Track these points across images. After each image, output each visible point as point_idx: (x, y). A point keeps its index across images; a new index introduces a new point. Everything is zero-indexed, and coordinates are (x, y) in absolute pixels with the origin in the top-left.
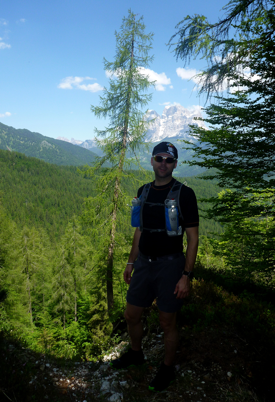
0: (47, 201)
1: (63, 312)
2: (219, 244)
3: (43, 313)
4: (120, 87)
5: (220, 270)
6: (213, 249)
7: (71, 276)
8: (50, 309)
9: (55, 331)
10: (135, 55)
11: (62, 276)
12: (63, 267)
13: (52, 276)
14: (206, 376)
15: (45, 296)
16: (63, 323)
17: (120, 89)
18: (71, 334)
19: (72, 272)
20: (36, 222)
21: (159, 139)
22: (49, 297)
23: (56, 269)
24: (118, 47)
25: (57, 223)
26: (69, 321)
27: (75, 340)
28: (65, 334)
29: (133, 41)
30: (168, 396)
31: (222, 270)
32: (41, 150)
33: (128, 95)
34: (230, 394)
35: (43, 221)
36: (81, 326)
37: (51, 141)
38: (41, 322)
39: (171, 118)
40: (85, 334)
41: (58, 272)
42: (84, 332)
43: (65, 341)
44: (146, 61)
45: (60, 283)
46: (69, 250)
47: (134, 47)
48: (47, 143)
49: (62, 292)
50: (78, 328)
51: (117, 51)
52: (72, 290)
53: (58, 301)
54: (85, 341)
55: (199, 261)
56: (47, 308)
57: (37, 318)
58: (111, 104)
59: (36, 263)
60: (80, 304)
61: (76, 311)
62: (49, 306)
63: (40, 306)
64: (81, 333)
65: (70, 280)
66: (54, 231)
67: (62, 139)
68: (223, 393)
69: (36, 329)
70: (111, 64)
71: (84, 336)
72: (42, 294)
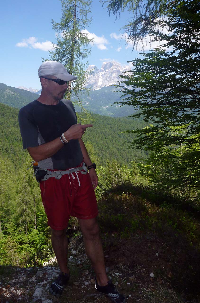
0: (11, 137)
1: (26, 222)
2: (145, 167)
3: (10, 224)
4: (65, 43)
5: (145, 187)
6: (140, 171)
7: (31, 195)
8: (15, 220)
9: (19, 237)
10: (77, 17)
11: (24, 195)
12: (25, 187)
13: (16, 195)
14: (132, 278)
15: (11, 210)
16: (26, 231)
17: (66, 45)
18: (32, 239)
19: (32, 192)
20: (3, 154)
21: (99, 88)
22: (14, 212)
23: (19, 190)
24: (63, 11)
25: (20, 154)
26: (30, 229)
27: (35, 243)
28: (27, 239)
29: (75, 6)
30: (96, 299)
31: (147, 186)
32: (5, 97)
33: (72, 49)
34: (152, 293)
35: (9, 152)
36: (40, 233)
37: (13, 89)
38: (8, 231)
39: (108, 71)
40: (43, 239)
41: (21, 192)
42: (42, 237)
43: (28, 245)
44: (86, 22)
45: (23, 200)
46: (29, 175)
47: (76, 11)
48: (10, 91)
49: (25, 207)
50: (37, 234)
51: (63, 14)
52: (32, 205)
53: (21, 214)
54: (43, 244)
55: (129, 180)
56: (13, 220)
57: (5, 228)
58: (58, 57)
59: (3, 186)
60: (39, 216)
61: (35, 221)
62: (15, 218)
63: (7, 219)
64: (40, 238)
65: (31, 198)
66: (18, 160)
67: (22, 88)
68: (147, 293)
69: (4, 236)
70: (58, 24)
71: (42, 240)
72: (9, 210)
